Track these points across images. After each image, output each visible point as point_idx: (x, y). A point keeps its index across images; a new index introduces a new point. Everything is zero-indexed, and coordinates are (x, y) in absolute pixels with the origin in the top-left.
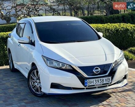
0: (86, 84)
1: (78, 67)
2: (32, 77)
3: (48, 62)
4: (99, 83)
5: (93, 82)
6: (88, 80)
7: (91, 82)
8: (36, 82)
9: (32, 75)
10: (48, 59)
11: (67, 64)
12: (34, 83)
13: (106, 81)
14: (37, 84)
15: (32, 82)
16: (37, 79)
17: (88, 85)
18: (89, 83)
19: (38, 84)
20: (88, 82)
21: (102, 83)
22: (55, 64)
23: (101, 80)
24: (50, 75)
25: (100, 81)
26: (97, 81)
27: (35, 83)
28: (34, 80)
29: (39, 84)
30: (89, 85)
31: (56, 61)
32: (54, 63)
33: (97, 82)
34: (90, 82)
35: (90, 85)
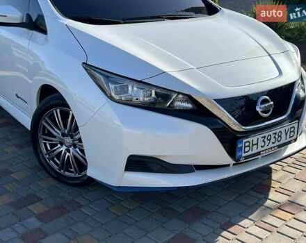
0: (238, 154)
1: (215, 100)
2: (44, 127)
3: (112, 86)
4: (271, 145)
5: (257, 144)
6: (245, 141)
7: (253, 145)
8: (62, 144)
9: (47, 122)
10: (109, 76)
11: (179, 93)
12: (53, 146)
13: (286, 134)
14: (64, 148)
15: (45, 144)
16: (64, 135)
17: (244, 155)
18: (247, 149)
19: (69, 151)
20: (245, 147)
21: (277, 143)
22: (135, 92)
23: (277, 136)
24: (126, 130)
25: (273, 140)
26: (265, 140)
27: (57, 145)
28: (54, 137)
29: (71, 149)
30: (246, 154)
31: (140, 82)
32: (130, 88)
33: (267, 142)
34: (249, 146)
35: (250, 153)
